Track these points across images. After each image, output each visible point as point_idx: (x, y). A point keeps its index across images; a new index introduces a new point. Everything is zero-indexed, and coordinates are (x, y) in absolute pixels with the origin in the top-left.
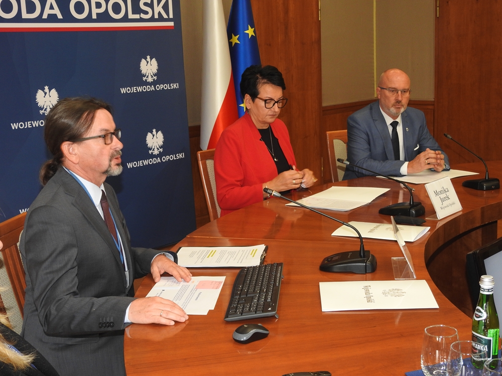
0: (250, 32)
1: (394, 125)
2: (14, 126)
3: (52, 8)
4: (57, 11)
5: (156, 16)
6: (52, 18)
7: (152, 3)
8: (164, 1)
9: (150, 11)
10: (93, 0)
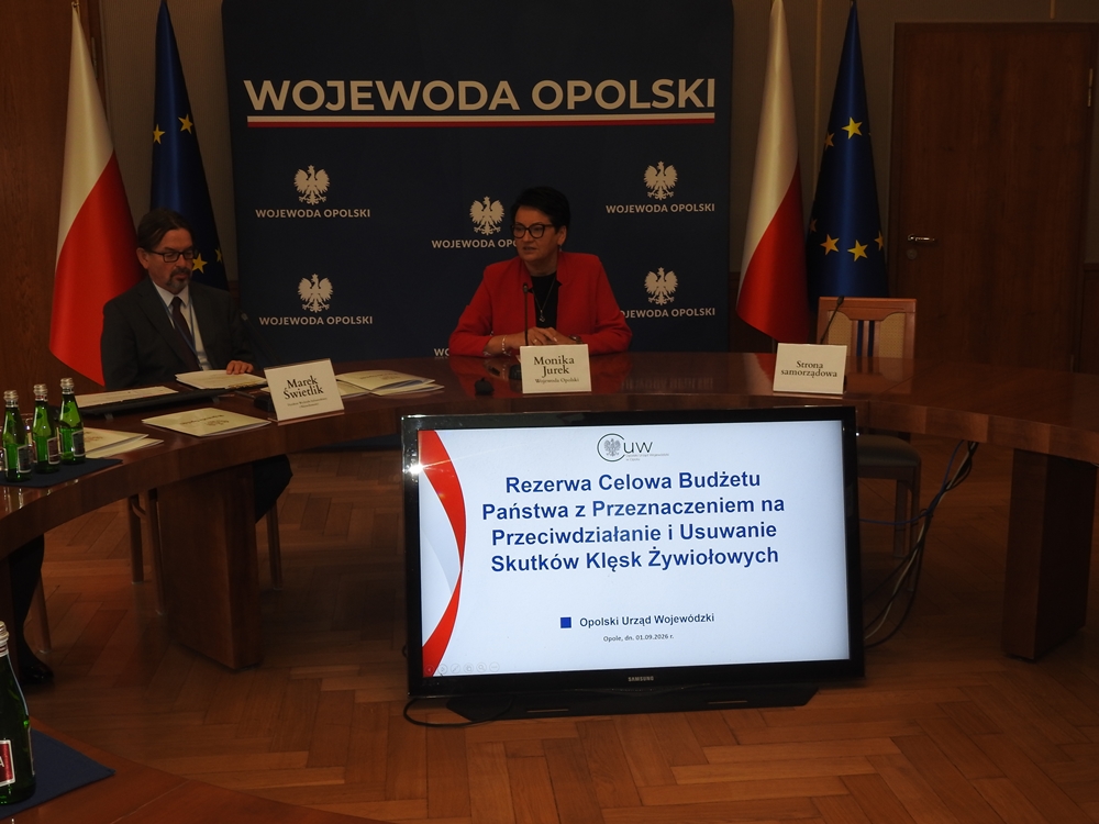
0: (852, 128)
2: (436, 244)
3: (504, 95)
4: (512, 101)
5: (682, 104)
6: (504, 109)
7: (676, 85)
8: (699, 82)
9: (671, 97)
10: (572, 85)
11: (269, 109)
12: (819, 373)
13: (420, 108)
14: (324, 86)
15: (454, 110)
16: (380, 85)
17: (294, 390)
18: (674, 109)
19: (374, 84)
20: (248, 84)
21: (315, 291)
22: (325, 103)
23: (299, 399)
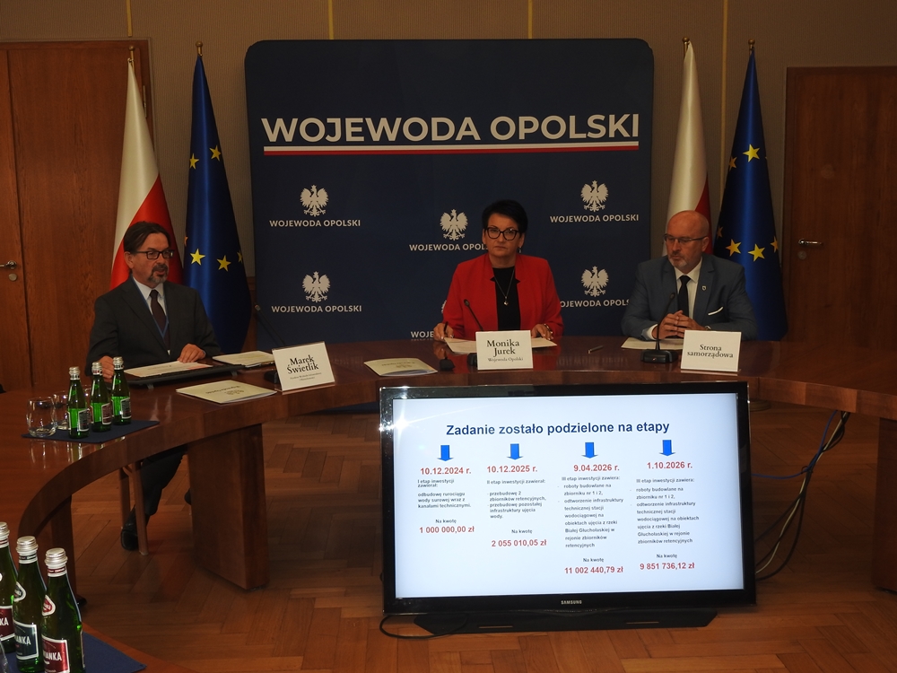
1: (685, 280)
2: (413, 248)
3: (468, 129)
4: (474, 133)
5: (612, 135)
6: (468, 140)
7: (607, 119)
8: (626, 116)
9: (602, 129)
10: (522, 120)
11: (281, 140)
12: (719, 355)
13: (401, 139)
14: (324, 122)
15: (428, 140)
16: (369, 121)
17: (296, 366)
18: (606, 138)
19: (364, 120)
20: (265, 122)
21: (317, 285)
22: (325, 136)
23: (299, 373)
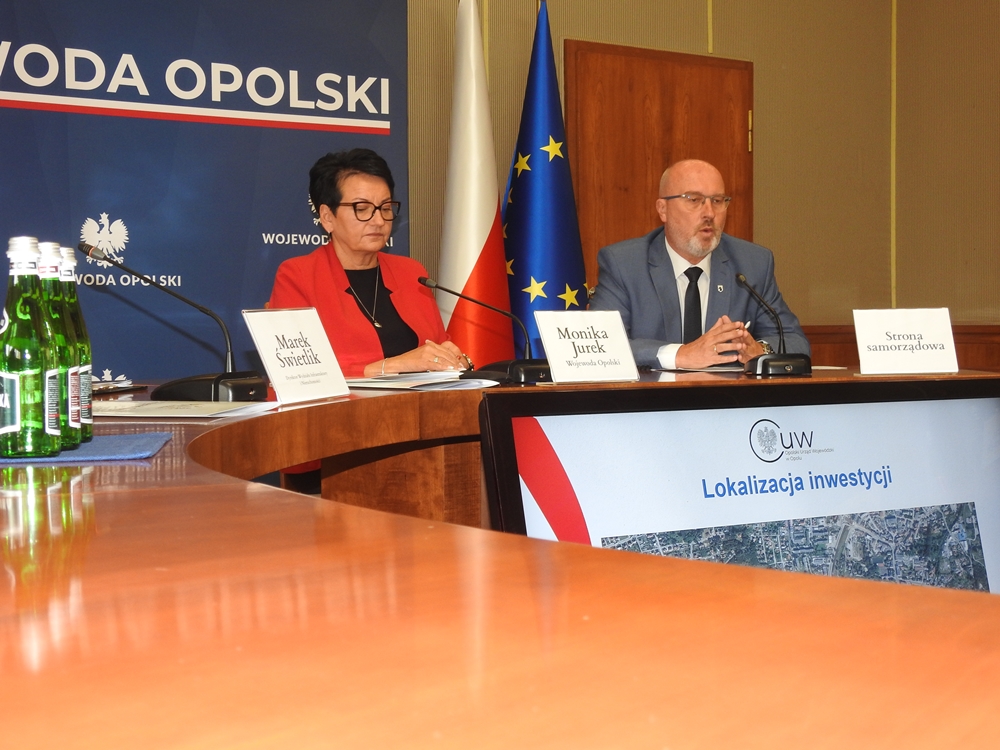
0: (553, 149)
3: (128, 74)
4: (137, 81)
5: (352, 108)
6: (128, 93)
7: (344, 82)
8: (371, 81)
9: (338, 97)
12: (921, 347)
13: (10, 80)
15: (58, 88)
17: (285, 353)
18: (343, 112)
